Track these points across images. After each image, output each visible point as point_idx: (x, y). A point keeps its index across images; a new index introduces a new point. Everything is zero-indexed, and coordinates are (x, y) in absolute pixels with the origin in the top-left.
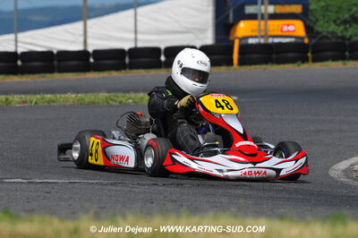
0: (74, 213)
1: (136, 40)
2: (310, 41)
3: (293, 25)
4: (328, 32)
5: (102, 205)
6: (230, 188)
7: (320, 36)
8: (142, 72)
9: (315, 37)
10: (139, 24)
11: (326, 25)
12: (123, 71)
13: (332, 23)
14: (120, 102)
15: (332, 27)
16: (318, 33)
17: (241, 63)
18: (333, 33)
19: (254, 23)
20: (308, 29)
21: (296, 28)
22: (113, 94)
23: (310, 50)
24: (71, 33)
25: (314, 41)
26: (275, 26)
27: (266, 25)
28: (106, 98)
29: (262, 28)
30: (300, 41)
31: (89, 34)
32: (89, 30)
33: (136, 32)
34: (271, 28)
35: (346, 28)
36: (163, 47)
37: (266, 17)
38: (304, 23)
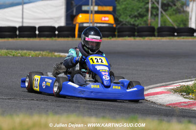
1: (23, 22)
2: (116, 26)
3: (107, 17)
4: (126, 22)
6: (73, 103)
7: (122, 23)
8: (26, 39)
9: (119, 24)
10: (24, 14)
11: (125, 18)
12: (15, 39)
13: (128, 17)
14: (14, 55)
15: (128, 19)
16: (121, 22)
18: (128, 22)
19: (87, 15)
20: (116, 19)
21: (109, 19)
23: (117, 31)
25: (119, 26)
26: (98, 17)
27: (93, 17)
28: (6, 53)
29: (91, 18)
30: (111, 26)
33: (23, 18)
34: (95, 18)
35: (135, 21)
36: (37, 26)
37: (93, 12)
38: (114, 16)
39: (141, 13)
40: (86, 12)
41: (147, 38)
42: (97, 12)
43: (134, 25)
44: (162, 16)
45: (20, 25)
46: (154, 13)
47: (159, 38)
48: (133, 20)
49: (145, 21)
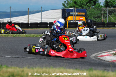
0: (23, 66)
1: (41, 20)
5: (31, 64)
8: (43, 29)
10: (42, 16)
12: (38, 29)
13: (92, 18)
14: (37, 37)
17: (69, 27)
18: (93, 20)
20: (86, 19)
21: (83, 19)
22: (35, 34)
24: (24, 18)
26: (78, 18)
27: (75, 18)
28: (33, 35)
29: (74, 18)
30: (84, 22)
31: (29, 19)
32: (29, 17)
35: (96, 19)
36: (48, 23)
37: (75, 15)
38: (85, 17)
39: (99, 16)
40: (72, 15)
41: (101, 28)
42: (77, 15)
43: (95, 22)
44: (109, 17)
45: (40, 22)
46: (105, 16)
47: (107, 28)
48: (95, 19)
49: (101, 20)
